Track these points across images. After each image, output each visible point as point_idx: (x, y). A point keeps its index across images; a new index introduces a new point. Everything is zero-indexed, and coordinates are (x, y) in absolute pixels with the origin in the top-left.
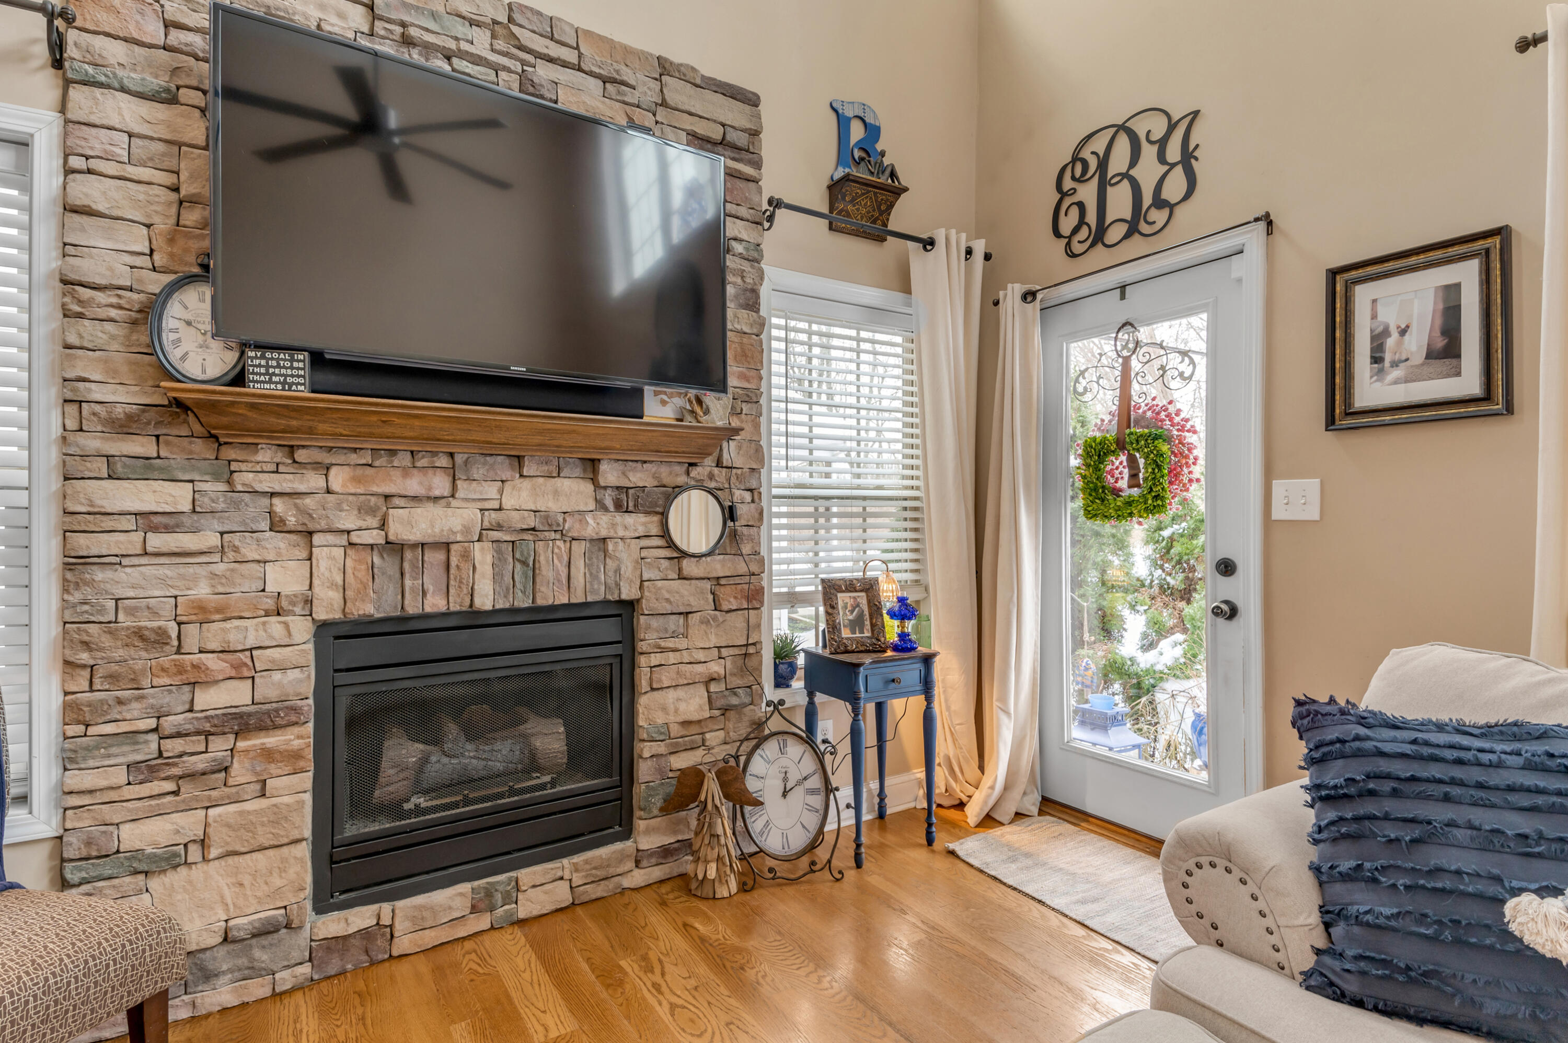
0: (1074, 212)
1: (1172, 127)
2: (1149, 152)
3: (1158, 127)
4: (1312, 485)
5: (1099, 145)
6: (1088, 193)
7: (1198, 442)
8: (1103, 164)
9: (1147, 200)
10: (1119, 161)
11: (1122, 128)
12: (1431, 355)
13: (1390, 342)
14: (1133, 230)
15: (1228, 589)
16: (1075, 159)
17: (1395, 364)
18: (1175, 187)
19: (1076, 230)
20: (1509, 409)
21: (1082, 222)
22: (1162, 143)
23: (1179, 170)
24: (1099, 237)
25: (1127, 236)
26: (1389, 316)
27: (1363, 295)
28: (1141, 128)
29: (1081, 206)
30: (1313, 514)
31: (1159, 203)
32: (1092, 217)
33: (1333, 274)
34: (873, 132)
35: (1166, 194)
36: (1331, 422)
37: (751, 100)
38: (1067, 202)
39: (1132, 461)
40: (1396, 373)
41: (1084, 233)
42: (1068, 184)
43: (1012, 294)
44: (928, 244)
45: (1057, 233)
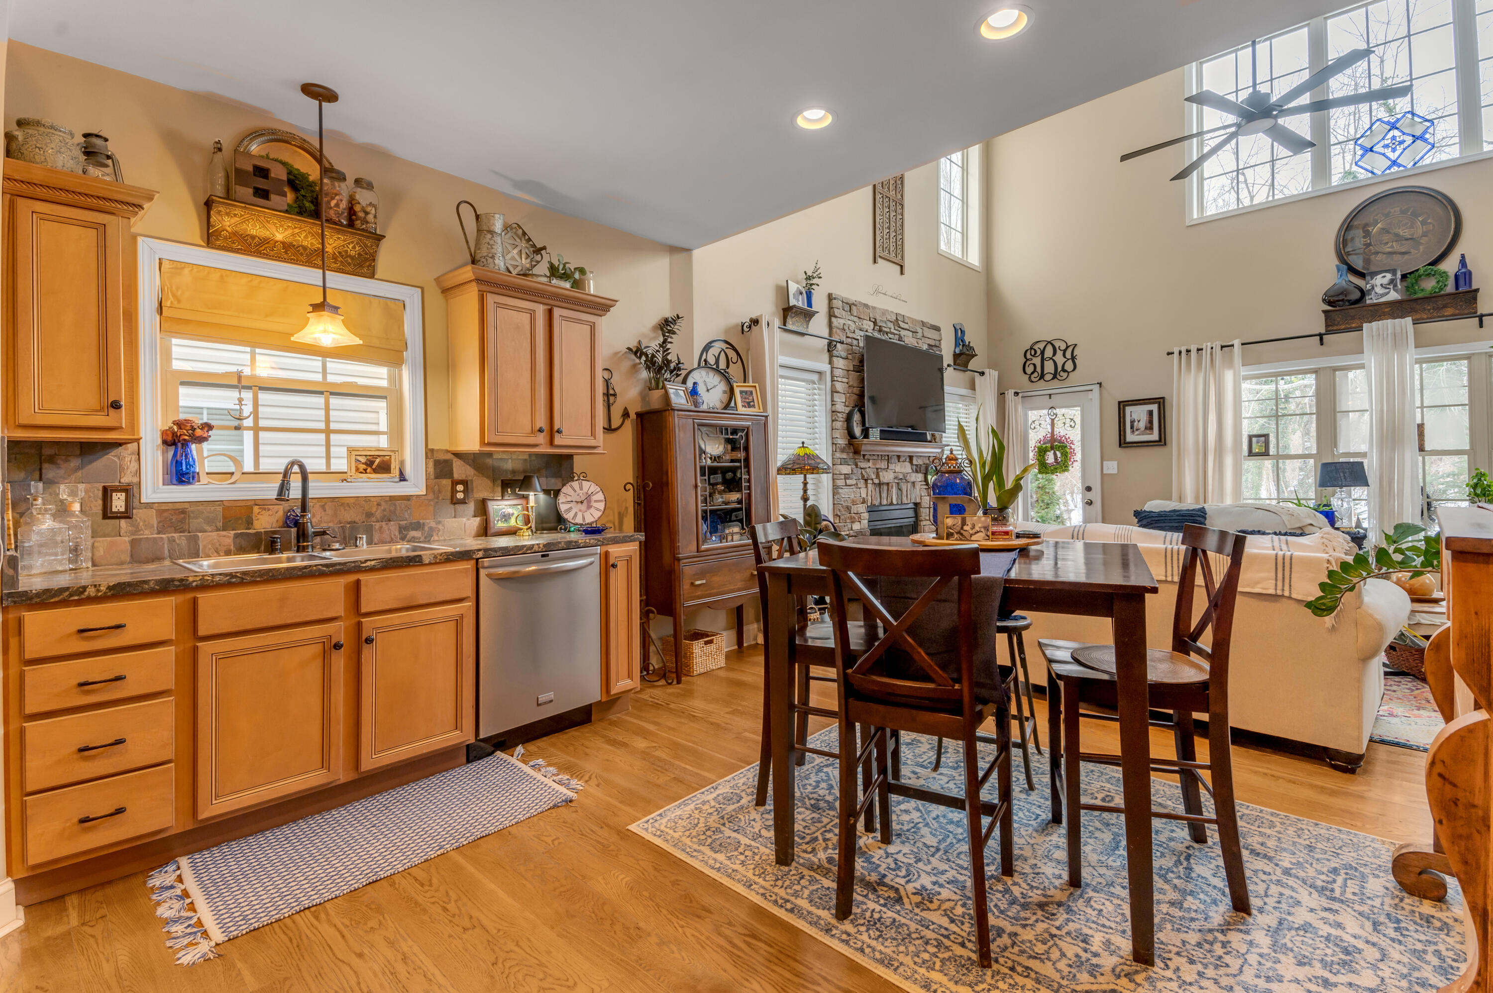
0: (1032, 367)
1: (1067, 347)
2: (1059, 354)
3: (1063, 347)
4: (1115, 464)
5: (1042, 346)
6: (1037, 361)
7: (1077, 447)
8: (1043, 353)
9: (1060, 369)
10: (1049, 352)
11: (1049, 342)
12: (1146, 428)
13: (1136, 424)
14: (1055, 377)
15: (1090, 496)
16: (1031, 348)
17: (1137, 430)
18: (1069, 366)
19: (1032, 373)
20: (1165, 444)
21: (1035, 371)
22: (1065, 351)
23: (1070, 361)
24: (1042, 376)
25: (1053, 379)
26: (1135, 417)
27: (1128, 409)
28: (1057, 344)
29: (1034, 365)
30: (1115, 471)
31: (1064, 370)
32: (1039, 369)
33: (1120, 403)
34: (963, 332)
35: (1066, 368)
36: (1120, 446)
37: (937, 329)
38: (1028, 363)
39: (1055, 454)
40: (1137, 433)
41: (1036, 374)
42: (1029, 356)
43: (1010, 394)
44: (982, 374)
45: (1025, 372)
